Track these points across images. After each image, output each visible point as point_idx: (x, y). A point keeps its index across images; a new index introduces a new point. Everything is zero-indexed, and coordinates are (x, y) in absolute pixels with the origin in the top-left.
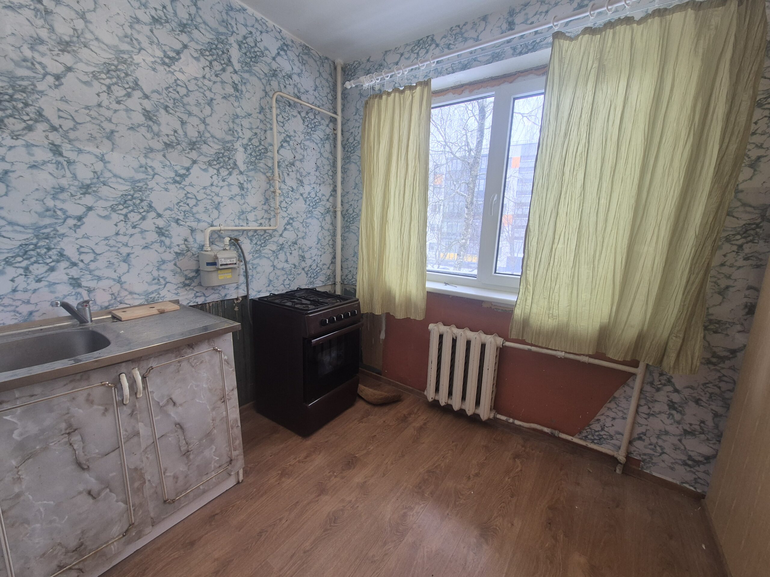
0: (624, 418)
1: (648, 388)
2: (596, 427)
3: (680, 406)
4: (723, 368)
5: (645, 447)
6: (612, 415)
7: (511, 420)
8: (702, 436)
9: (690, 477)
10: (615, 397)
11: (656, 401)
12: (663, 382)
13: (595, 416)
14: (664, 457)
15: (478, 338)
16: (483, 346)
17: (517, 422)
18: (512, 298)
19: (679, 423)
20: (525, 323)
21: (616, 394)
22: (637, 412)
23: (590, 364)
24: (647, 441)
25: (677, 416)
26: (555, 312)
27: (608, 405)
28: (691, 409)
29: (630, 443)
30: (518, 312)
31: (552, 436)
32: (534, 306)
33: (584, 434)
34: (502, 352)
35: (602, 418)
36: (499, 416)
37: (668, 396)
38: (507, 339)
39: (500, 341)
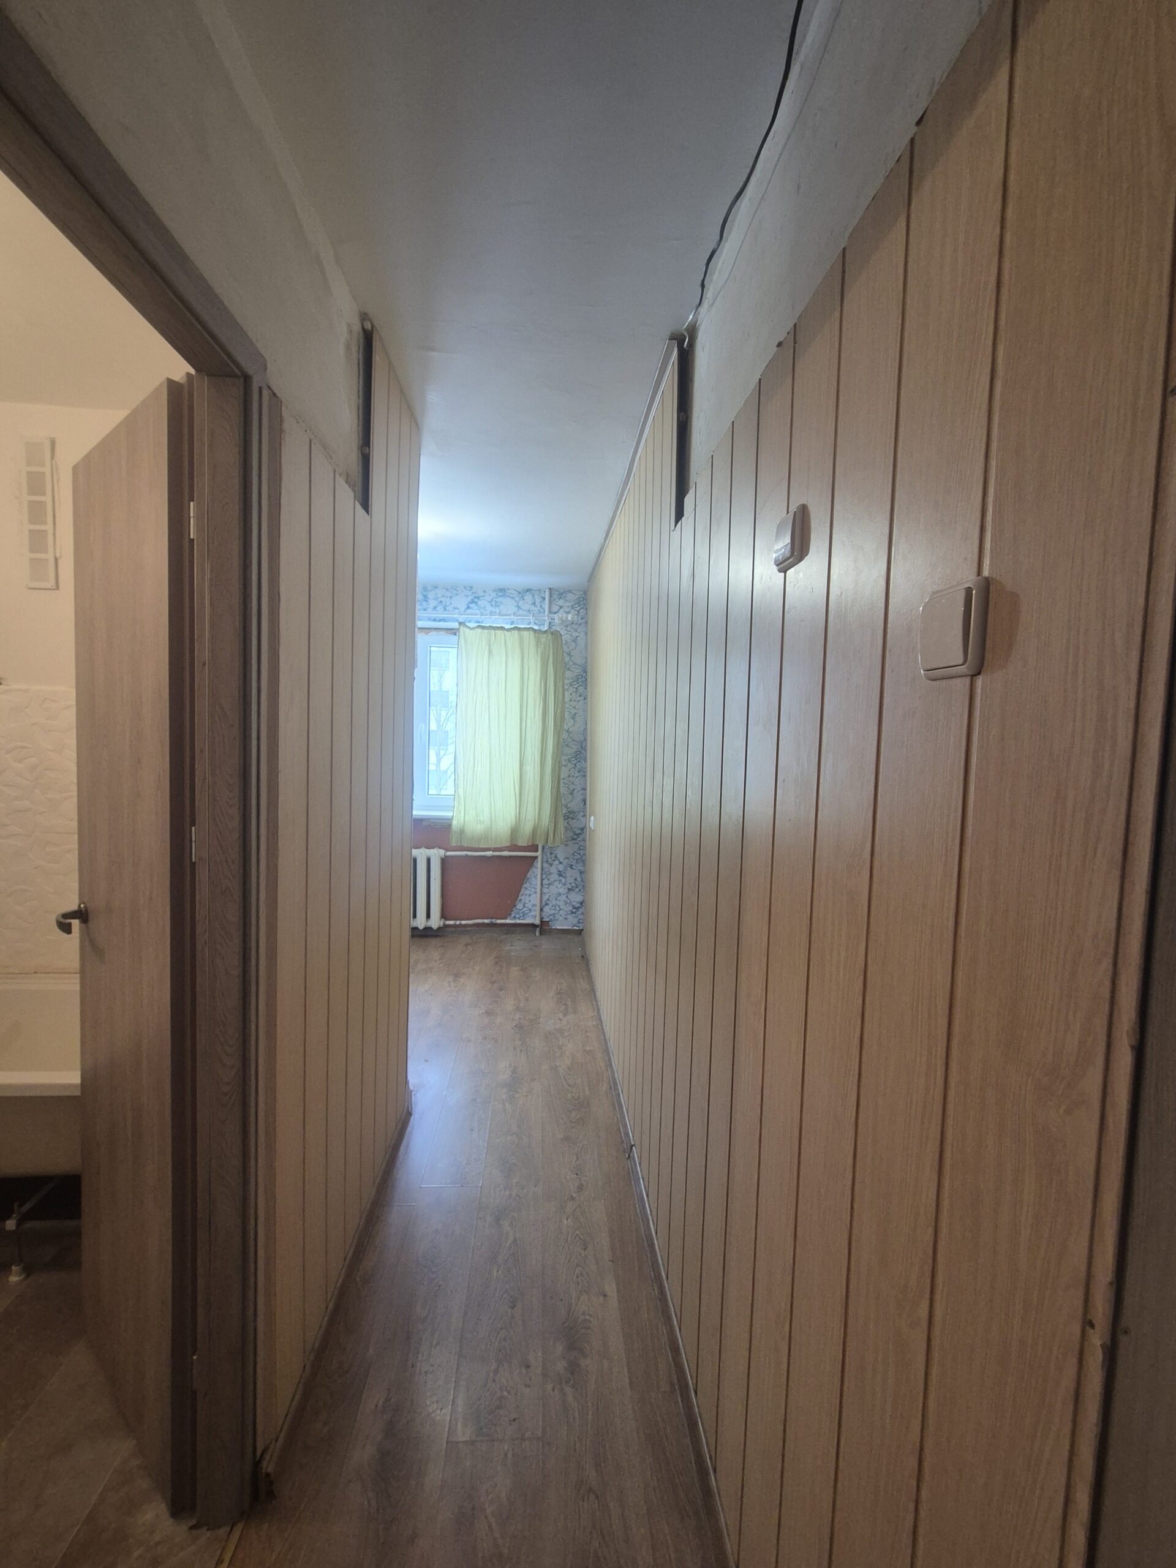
0: (536, 892)
1: (545, 865)
2: (520, 906)
3: (564, 873)
4: (579, 841)
5: (551, 910)
6: (528, 892)
7: (458, 922)
8: (577, 890)
9: (575, 921)
10: (528, 878)
11: (551, 873)
12: (553, 858)
13: (518, 897)
14: (561, 911)
15: (423, 852)
16: (429, 860)
17: (463, 922)
18: (449, 814)
19: (564, 885)
20: (462, 832)
21: (528, 876)
22: (542, 884)
23: (510, 857)
24: (551, 905)
25: (563, 880)
26: (482, 819)
27: (525, 886)
28: (570, 873)
29: (541, 910)
30: (454, 823)
31: (492, 925)
32: (466, 816)
33: (513, 916)
34: (444, 861)
35: (523, 897)
36: (448, 922)
37: (557, 868)
38: (447, 850)
39: (442, 852)
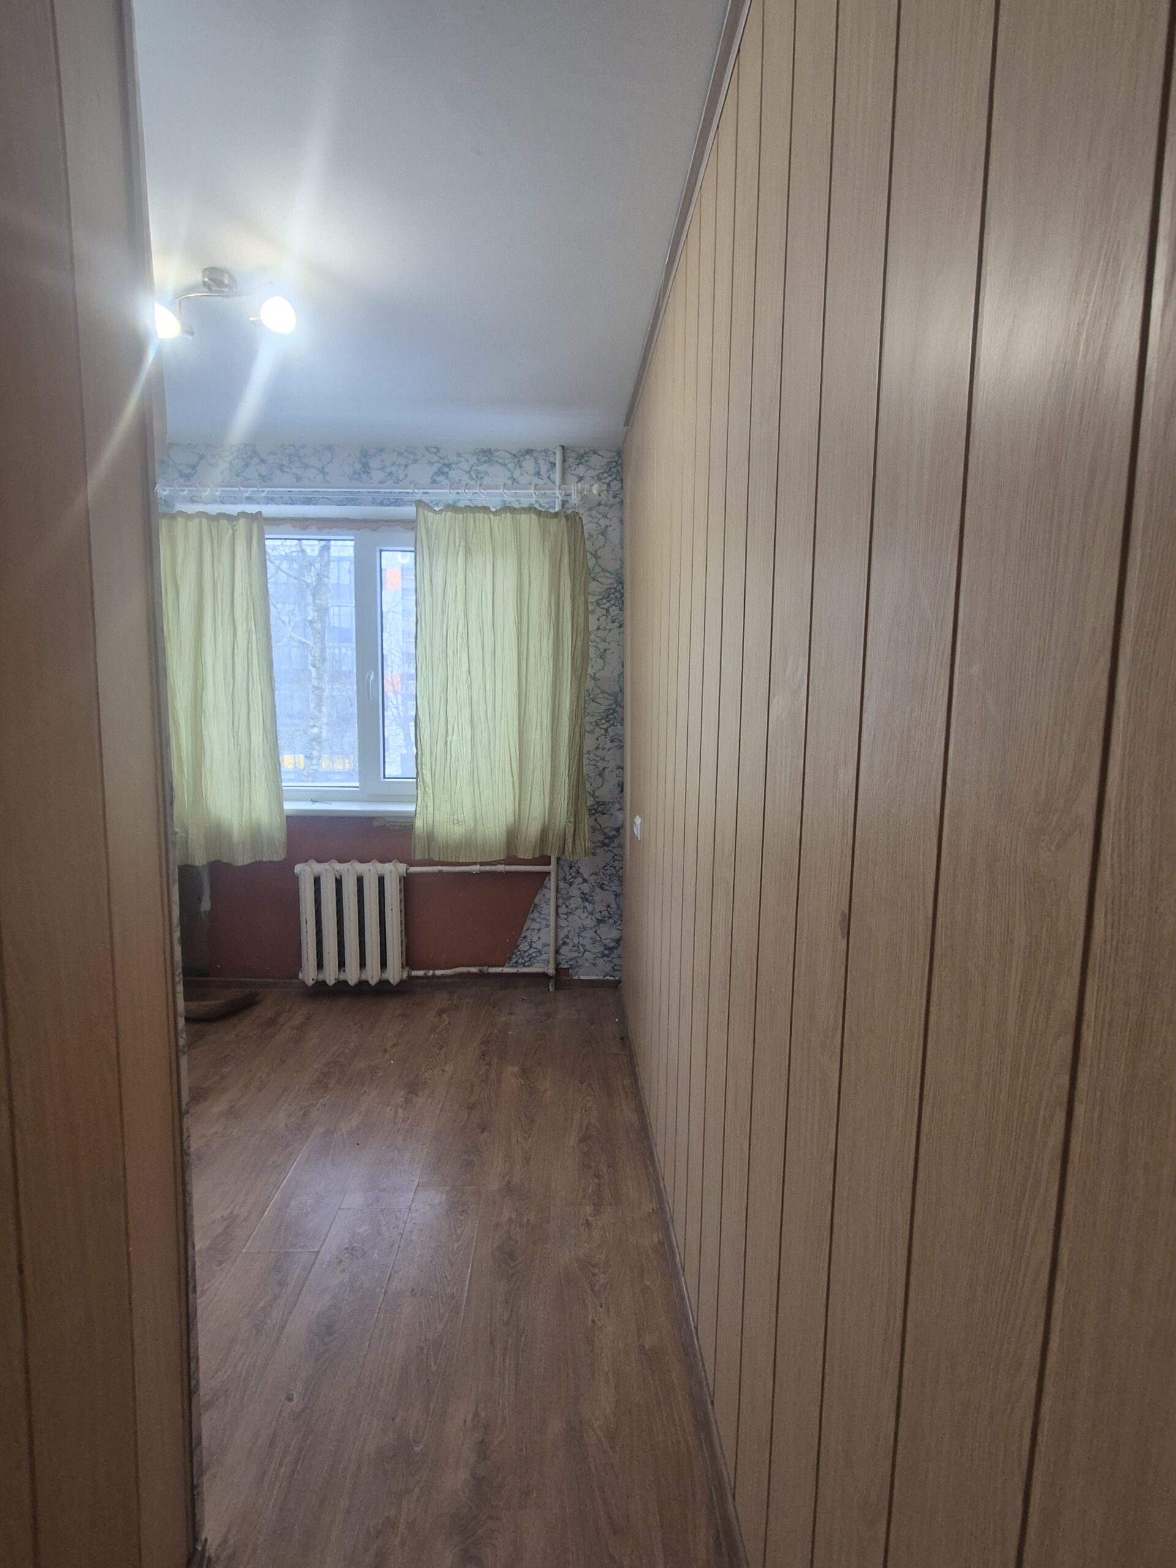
0: (548, 926)
1: (562, 885)
2: (524, 946)
3: (590, 896)
4: (614, 848)
5: (571, 951)
6: (536, 926)
7: (431, 973)
8: (611, 921)
9: (608, 968)
10: (536, 905)
11: (571, 897)
12: (573, 874)
13: (521, 934)
14: (587, 954)
15: (372, 869)
16: (381, 880)
17: (438, 973)
18: (410, 808)
19: (592, 914)
20: (430, 837)
21: (536, 901)
22: (557, 914)
23: (508, 873)
24: (571, 944)
25: (590, 907)
26: (461, 818)
27: (531, 916)
28: (599, 895)
29: (557, 952)
30: (419, 823)
31: (482, 975)
32: (437, 812)
33: (514, 961)
34: (407, 883)
35: (528, 933)
36: (414, 973)
37: (580, 889)
38: (411, 864)
39: (402, 868)
